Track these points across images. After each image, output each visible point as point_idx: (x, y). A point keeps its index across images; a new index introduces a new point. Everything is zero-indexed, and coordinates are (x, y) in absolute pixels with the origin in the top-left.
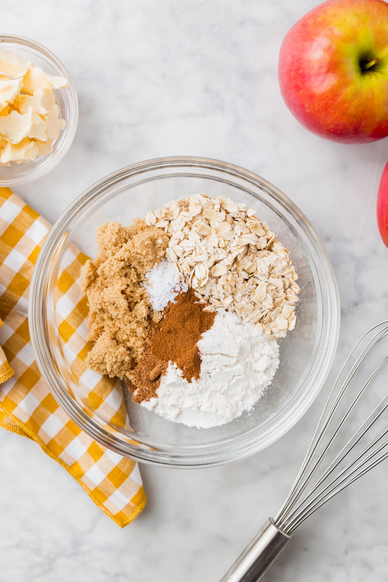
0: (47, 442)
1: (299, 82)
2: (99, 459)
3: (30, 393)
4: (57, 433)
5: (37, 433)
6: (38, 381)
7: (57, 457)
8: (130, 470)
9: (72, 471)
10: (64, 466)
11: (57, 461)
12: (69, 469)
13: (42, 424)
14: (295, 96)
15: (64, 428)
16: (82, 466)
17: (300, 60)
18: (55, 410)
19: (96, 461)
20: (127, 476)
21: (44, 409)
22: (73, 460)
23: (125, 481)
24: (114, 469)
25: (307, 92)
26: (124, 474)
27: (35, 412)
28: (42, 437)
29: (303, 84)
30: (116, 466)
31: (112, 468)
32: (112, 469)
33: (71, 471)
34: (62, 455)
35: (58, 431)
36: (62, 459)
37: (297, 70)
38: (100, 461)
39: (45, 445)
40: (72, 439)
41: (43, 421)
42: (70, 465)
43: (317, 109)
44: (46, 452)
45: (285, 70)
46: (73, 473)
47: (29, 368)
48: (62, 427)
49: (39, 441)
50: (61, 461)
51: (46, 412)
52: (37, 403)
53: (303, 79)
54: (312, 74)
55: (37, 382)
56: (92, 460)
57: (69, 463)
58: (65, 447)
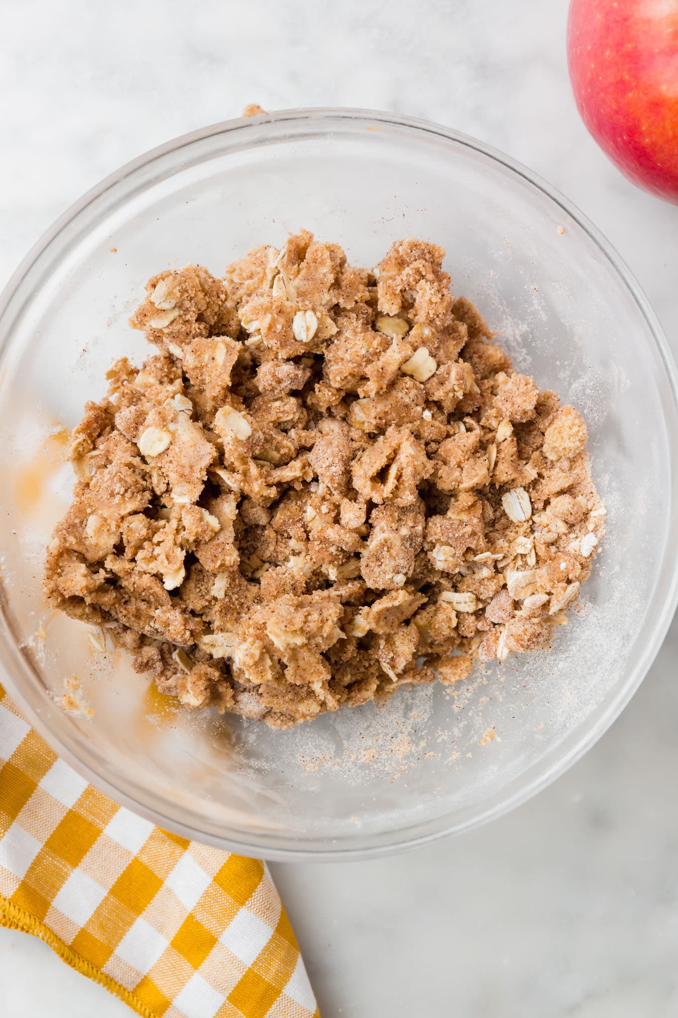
0: (69, 939)
1: (625, 73)
2: (204, 958)
3: (15, 825)
4: (92, 913)
5: (41, 919)
6: (32, 792)
7: (97, 971)
8: (284, 977)
9: (138, 1001)
10: (118, 993)
11: (100, 981)
12: (131, 998)
13: (54, 896)
14: (614, 107)
15: (106, 899)
16: (162, 984)
17: (626, 20)
18: (82, 857)
19: (196, 967)
20: (278, 992)
21: (53, 858)
22: (138, 973)
23: (272, 1003)
24: (244, 976)
25: (646, 94)
26: (269, 987)
27: (32, 869)
28: (56, 928)
29: (636, 77)
30: (250, 969)
31: (238, 976)
32: (240, 977)
33: (135, 1001)
34: (109, 967)
35: (95, 909)
36: (112, 975)
37: (620, 45)
38: (206, 965)
39: (67, 946)
40: (130, 924)
41: (54, 889)
42: (130, 988)
43: (670, 134)
44: (70, 962)
45: (589, 48)
46: (142, 1005)
47: (8, 764)
48: (103, 898)
49: (50, 938)
50: (109, 982)
51: (61, 866)
52: (36, 847)
53: (635, 63)
54: (656, 50)
55: (30, 796)
56: (188, 966)
57: (129, 982)
58: (116, 945)
